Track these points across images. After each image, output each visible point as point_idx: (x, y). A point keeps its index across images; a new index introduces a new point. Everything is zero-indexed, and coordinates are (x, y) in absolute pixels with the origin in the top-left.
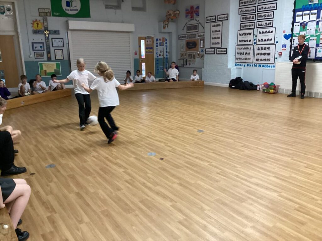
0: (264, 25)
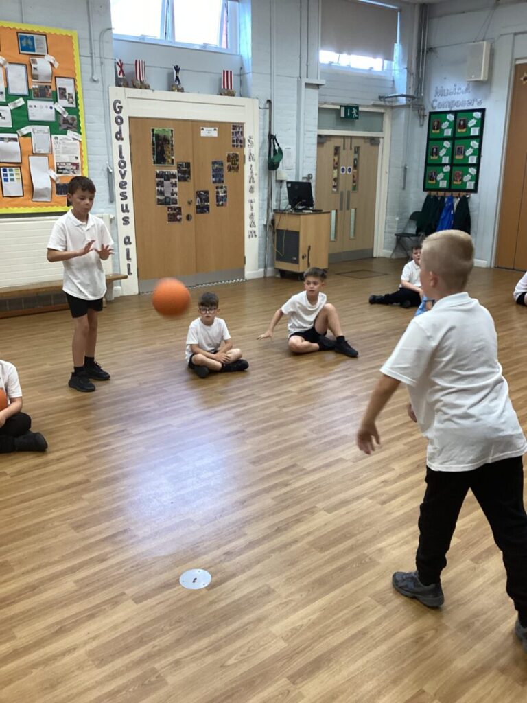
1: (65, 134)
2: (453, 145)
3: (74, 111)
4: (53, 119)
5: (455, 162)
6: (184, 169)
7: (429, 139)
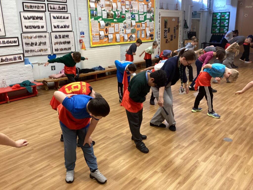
0: (58, 8)
1: (152, 21)
2: (220, 21)
3: (153, 16)
4: (150, 18)
5: (221, 26)
6: (169, 29)
7: (213, 20)
